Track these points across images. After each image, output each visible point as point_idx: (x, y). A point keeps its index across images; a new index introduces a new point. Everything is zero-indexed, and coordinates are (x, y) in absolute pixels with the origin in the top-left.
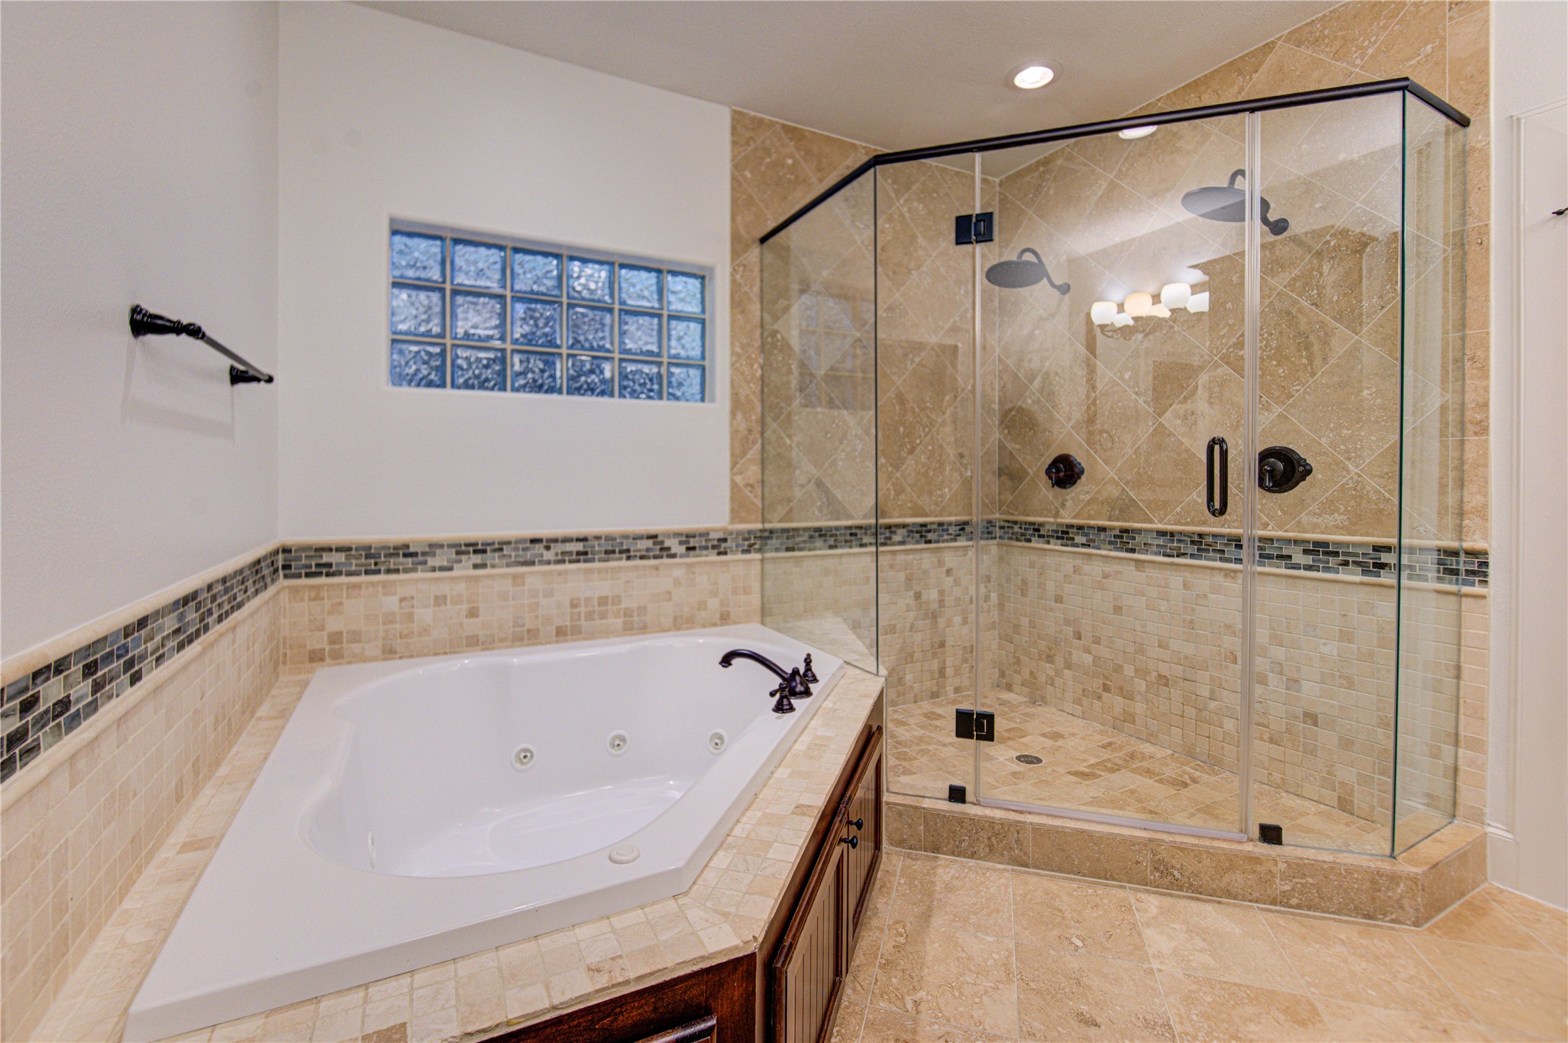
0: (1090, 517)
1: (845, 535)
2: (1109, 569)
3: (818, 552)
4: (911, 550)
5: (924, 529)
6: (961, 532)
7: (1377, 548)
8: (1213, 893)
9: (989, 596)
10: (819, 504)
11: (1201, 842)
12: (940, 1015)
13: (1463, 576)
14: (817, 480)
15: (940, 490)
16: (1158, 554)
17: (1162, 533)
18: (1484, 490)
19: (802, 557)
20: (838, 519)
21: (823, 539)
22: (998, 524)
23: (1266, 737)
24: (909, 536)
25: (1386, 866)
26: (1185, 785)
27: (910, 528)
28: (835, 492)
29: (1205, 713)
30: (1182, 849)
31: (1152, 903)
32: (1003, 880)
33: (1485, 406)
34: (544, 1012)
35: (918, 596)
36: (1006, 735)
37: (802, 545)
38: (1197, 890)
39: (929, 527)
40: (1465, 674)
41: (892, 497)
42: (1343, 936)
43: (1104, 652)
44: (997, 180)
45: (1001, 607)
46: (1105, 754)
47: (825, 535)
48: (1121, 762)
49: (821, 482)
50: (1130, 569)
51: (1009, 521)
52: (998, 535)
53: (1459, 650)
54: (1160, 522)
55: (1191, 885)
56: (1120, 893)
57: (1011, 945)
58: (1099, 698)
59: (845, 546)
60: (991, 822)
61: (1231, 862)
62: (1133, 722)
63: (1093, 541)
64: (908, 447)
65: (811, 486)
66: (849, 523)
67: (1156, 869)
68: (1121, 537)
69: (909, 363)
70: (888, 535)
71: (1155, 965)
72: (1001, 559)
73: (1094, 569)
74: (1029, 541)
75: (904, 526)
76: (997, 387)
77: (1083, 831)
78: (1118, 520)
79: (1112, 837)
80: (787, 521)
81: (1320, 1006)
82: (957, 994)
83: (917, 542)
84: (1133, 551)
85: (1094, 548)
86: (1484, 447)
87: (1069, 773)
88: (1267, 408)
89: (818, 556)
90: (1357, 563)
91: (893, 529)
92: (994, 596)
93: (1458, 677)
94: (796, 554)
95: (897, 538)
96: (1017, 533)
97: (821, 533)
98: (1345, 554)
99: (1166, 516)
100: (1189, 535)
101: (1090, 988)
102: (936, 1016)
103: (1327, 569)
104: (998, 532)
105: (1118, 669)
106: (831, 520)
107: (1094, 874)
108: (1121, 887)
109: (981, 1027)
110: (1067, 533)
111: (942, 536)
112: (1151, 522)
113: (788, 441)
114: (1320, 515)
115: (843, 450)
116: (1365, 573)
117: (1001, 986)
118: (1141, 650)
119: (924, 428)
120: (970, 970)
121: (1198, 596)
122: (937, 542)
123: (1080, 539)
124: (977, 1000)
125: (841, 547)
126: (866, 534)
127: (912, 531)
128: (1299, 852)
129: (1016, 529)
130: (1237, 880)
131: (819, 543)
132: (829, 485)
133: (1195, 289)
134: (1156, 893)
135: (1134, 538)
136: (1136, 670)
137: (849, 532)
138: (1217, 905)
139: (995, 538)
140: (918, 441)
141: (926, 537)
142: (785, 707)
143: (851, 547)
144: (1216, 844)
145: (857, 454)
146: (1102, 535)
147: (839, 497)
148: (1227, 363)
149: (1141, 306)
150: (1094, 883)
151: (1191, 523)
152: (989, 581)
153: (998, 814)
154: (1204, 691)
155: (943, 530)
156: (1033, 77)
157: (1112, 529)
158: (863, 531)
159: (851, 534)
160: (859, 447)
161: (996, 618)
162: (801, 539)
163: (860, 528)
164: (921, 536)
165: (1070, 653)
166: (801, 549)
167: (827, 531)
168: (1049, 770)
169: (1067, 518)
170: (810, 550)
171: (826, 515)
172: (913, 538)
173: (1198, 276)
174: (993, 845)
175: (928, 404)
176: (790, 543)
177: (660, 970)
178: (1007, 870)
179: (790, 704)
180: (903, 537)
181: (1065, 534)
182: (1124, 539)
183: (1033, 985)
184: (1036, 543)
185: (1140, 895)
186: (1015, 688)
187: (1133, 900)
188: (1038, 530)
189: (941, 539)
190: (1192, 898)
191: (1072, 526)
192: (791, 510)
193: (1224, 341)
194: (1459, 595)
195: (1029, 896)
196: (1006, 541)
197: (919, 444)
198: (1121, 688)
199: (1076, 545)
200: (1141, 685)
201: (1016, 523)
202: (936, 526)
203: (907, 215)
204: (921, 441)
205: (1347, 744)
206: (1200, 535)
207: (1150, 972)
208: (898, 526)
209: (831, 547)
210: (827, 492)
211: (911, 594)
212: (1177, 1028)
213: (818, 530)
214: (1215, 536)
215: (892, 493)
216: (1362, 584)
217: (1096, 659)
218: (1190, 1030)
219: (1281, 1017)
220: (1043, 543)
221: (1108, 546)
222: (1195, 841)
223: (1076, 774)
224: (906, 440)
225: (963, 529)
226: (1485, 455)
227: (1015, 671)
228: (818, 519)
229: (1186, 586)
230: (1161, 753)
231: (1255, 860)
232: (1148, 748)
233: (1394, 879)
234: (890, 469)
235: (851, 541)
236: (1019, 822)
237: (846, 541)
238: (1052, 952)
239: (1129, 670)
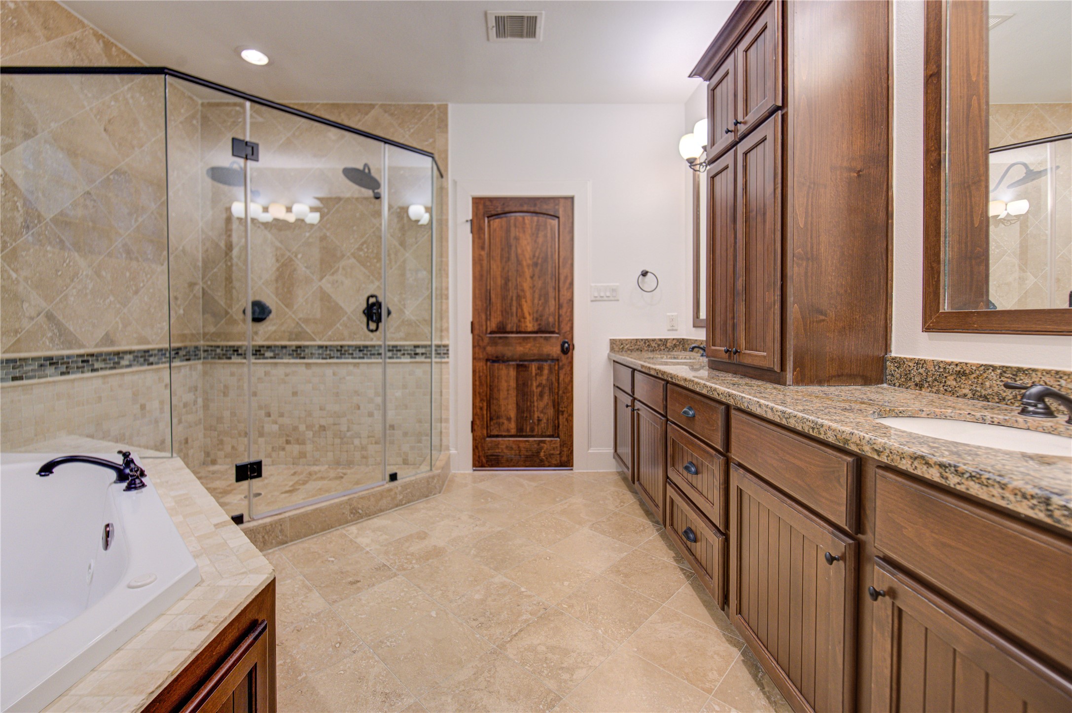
0: (276, 340)
1: (76, 362)
2: (289, 370)
3: (49, 379)
4: (137, 372)
5: (147, 354)
6: (176, 356)
7: (416, 347)
8: (375, 513)
9: (196, 402)
10: (50, 334)
11: (369, 491)
12: (286, 624)
13: (442, 355)
14: (47, 313)
15: (159, 323)
16: (319, 358)
17: (321, 347)
18: (448, 322)
19: (32, 385)
20: (70, 348)
21: (54, 367)
22: (202, 349)
23: (373, 442)
24: (134, 360)
25: (430, 474)
26: (342, 477)
27: (136, 354)
28: (67, 325)
29: (345, 440)
30: (362, 498)
31: (353, 529)
32: (277, 556)
33: (447, 289)
34: (189, 657)
35: (143, 407)
36: (229, 488)
37: (30, 374)
38: (369, 514)
39: (151, 353)
40: (443, 394)
41: (120, 329)
42: (422, 507)
43: (286, 421)
44: (200, 102)
45: (206, 407)
46: (296, 478)
47: (57, 363)
48: (306, 479)
49: (52, 315)
50: (303, 369)
51: (212, 346)
52: (202, 356)
53: (441, 385)
54: (320, 340)
55: (366, 514)
56: (338, 532)
57: (301, 577)
58: (283, 449)
59: (78, 372)
60: (264, 526)
61: (381, 495)
62: (305, 457)
63: (278, 354)
64: (134, 288)
65: (41, 319)
66: (82, 351)
67: (352, 513)
68: (297, 351)
69: (133, 221)
70: (116, 360)
71: (368, 549)
72: (205, 373)
73: (280, 372)
74: (230, 358)
75: (130, 352)
76: (200, 250)
77: (317, 509)
78: (294, 340)
79: (331, 506)
80: (14, 352)
81: (426, 531)
82: (289, 611)
83: (142, 365)
84: (304, 358)
85: (279, 358)
86: (447, 304)
87: (282, 493)
88: (373, 282)
89: (49, 382)
90: (408, 354)
91: (121, 355)
92: (200, 401)
93: (441, 395)
94: (25, 382)
95: (124, 362)
96: (219, 354)
97: (52, 361)
98: (404, 350)
99: (323, 337)
100: (336, 346)
101: (348, 571)
102: (284, 626)
103: (397, 358)
104: (202, 355)
105: (296, 428)
106: (63, 349)
107: (323, 530)
108: (337, 530)
109: (310, 614)
110: (260, 351)
111: (161, 359)
112: (314, 340)
113: (14, 275)
114: (394, 333)
115: (74, 288)
116: (411, 357)
117: (308, 595)
118: (309, 414)
119: (146, 275)
120: (288, 599)
121: (340, 379)
122: (157, 363)
123: (269, 354)
124: (300, 607)
125: (73, 373)
126: (97, 360)
127: (137, 357)
128: (404, 480)
129: (219, 351)
130: (384, 503)
131: (50, 370)
132: (60, 318)
133: (313, 209)
134: (353, 525)
135: (304, 351)
136: (307, 427)
137: (80, 359)
138: (378, 518)
139: (200, 359)
140: (142, 285)
141: (148, 360)
142: (138, 485)
143: (82, 372)
144: (375, 489)
145: (88, 291)
146: (284, 351)
147: (72, 329)
148: (355, 257)
149: (278, 212)
150: (323, 534)
151: (337, 340)
152: (196, 390)
153: (268, 520)
154: (344, 428)
155: (162, 355)
156: (255, 57)
157: (291, 346)
158: (95, 358)
159: (83, 361)
160: (91, 286)
161: (202, 416)
162: (30, 368)
163: (92, 355)
164: (145, 360)
165: (263, 427)
166: (28, 378)
167: (58, 359)
168: (269, 496)
169: (260, 342)
170: (39, 377)
171: (57, 345)
172: (138, 362)
173: (317, 203)
174: (265, 540)
175: (149, 256)
176: (17, 373)
177: (239, 605)
178: (276, 551)
179: (142, 482)
180: (130, 361)
181: (258, 352)
182: (298, 352)
183: (323, 585)
184: (235, 359)
185: (346, 529)
186: (219, 461)
187: (344, 532)
188: (237, 351)
189: (160, 361)
190: (367, 520)
191: (263, 346)
192: (18, 341)
193: (353, 246)
194: (441, 363)
195: (296, 555)
196: (210, 360)
197: (142, 287)
198: (297, 440)
199: (267, 358)
200: (310, 434)
201: (218, 347)
202: (156, 352)
203: (131, 101)
204: (144, 285)
205: (405, 434)
206: (342, 347)
207: (367, 552)
208: (125, 352)
209: (62, 374)
210: (59, 325)
211: (138, 406)
212: (388, 564)
213: (50, 359)
214: (349, 346)
215: (120, 325)
216: (411, 363)
217: (281, 427)
218: (392, 561)
219: (417, 540)
220: (241, 359)
221: (288, 357)
222: (367, 492)
223: (286, 492)
224: (132, 283)
225: (177, 353)
226: (447, 308)
227: (219, 450)
228: (49, 349)
229: (334, 374)
230: (324, 468)
231: (390, 490)
232: (315, 468)
233: (433, 477)
234: (118, 306)
235: (83, 367)
236: (282, 519)
237: (78, 368)
238: (323, 569)
239: (302, 428)
